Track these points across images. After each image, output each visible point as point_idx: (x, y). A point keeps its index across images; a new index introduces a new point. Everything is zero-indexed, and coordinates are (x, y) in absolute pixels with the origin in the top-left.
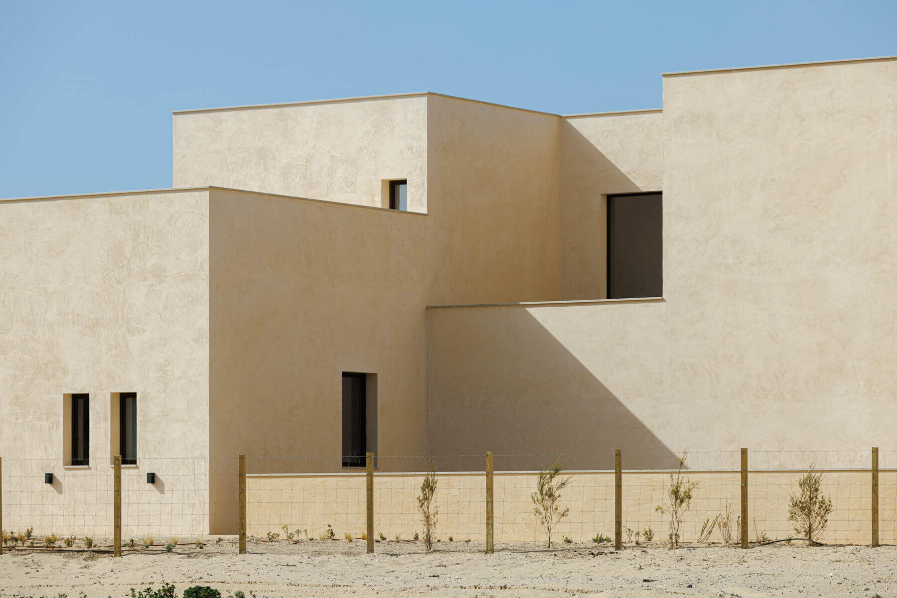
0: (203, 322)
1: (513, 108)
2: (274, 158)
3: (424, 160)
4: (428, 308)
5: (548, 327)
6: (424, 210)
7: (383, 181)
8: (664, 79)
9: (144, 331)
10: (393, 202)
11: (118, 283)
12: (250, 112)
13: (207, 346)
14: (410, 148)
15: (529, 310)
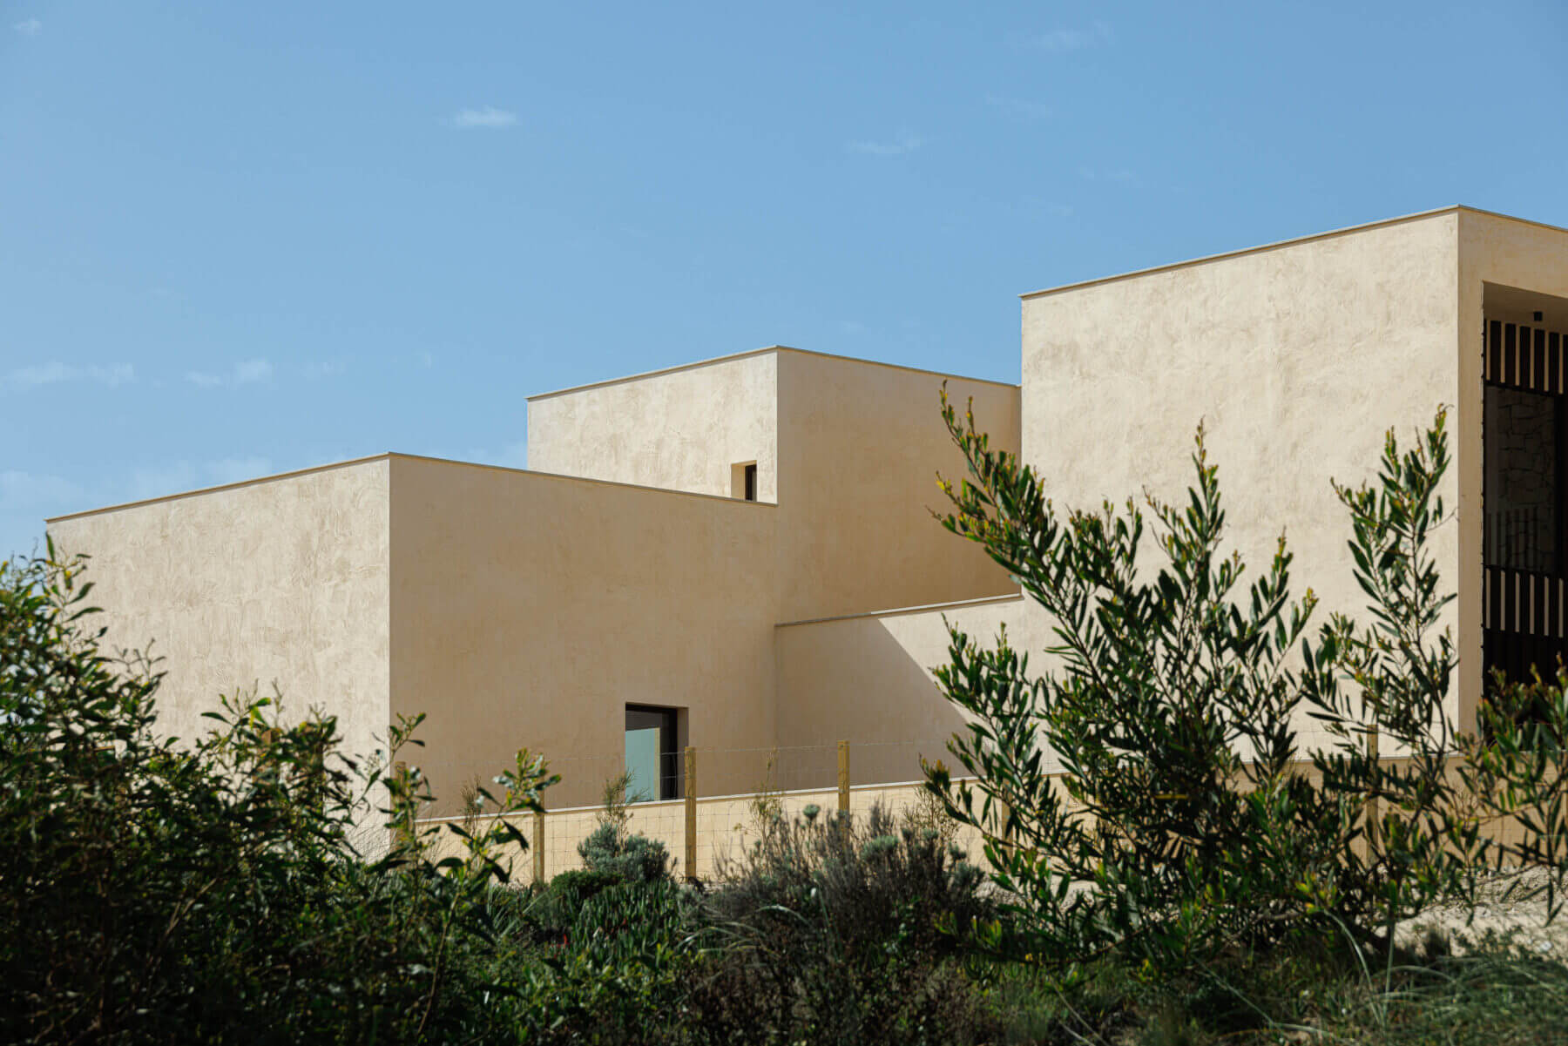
0: (384, 629)
1: (930, 373)
2: (625, 447)
3: (772, 436)
4: (777, 626)
5: (902, 641)
6: (773, 500)
7: (734, 467)
8: (1024, 303)
9: (330, 645)
10: (750, 492)
11: (306, 585)
12: (602, 390)
13: (387, 658)
14: (759, 421)
15: (883, 621)
